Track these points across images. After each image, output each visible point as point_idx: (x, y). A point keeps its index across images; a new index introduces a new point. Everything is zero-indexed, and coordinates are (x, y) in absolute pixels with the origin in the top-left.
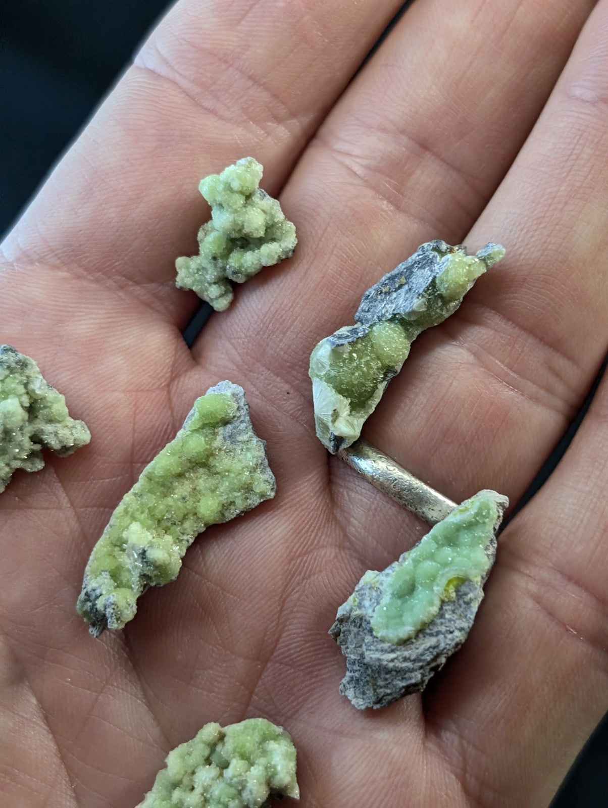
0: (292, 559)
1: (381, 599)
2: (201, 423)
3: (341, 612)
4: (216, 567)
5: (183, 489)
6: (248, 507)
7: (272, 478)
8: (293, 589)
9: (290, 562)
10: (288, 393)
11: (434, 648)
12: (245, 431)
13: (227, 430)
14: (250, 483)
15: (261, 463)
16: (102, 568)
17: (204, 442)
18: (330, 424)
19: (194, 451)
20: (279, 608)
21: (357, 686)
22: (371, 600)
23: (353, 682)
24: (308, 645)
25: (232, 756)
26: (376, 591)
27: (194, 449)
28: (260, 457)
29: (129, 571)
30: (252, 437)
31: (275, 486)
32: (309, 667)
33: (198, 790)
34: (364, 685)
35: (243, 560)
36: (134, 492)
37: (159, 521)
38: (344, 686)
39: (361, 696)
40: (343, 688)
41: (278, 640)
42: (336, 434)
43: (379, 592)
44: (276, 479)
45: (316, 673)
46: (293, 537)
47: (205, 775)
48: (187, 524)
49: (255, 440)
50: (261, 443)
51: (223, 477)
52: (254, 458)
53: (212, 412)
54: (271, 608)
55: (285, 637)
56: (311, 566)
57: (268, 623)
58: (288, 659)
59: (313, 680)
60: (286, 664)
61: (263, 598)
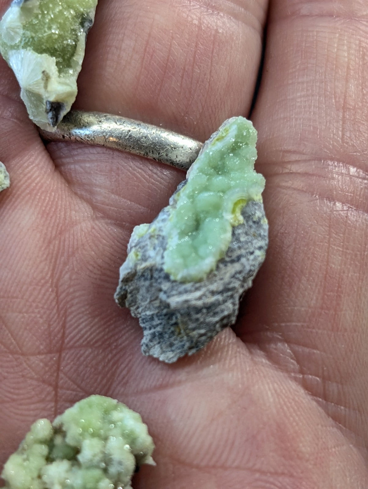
0: (50, 242)
1: (167, 243)
3: (123, 271)
8: (61, 272)
9: (48, 246)
11: (240, 272)
18: (42, 91)
20: (54, 295)
21: (162, 340)
22: (154, 249)
23: (157, 338)
24: (96, 320)
26: (157, 239)
31: (7, 174)
32: (106, 341)
34: (170, 337)
38: (147, 345)
39: (169, 349)
40: (146, 348)
41: (64, 326)
42: (52, 99)
43: (161, 239)
45: (115, 344)
54: (46, 297)
55: (70, 321)
56: (71, 243)
57: (48, 312)
58: (81, 341)
59: (114, 352)
60: (81, 346)
61: (34, 289)
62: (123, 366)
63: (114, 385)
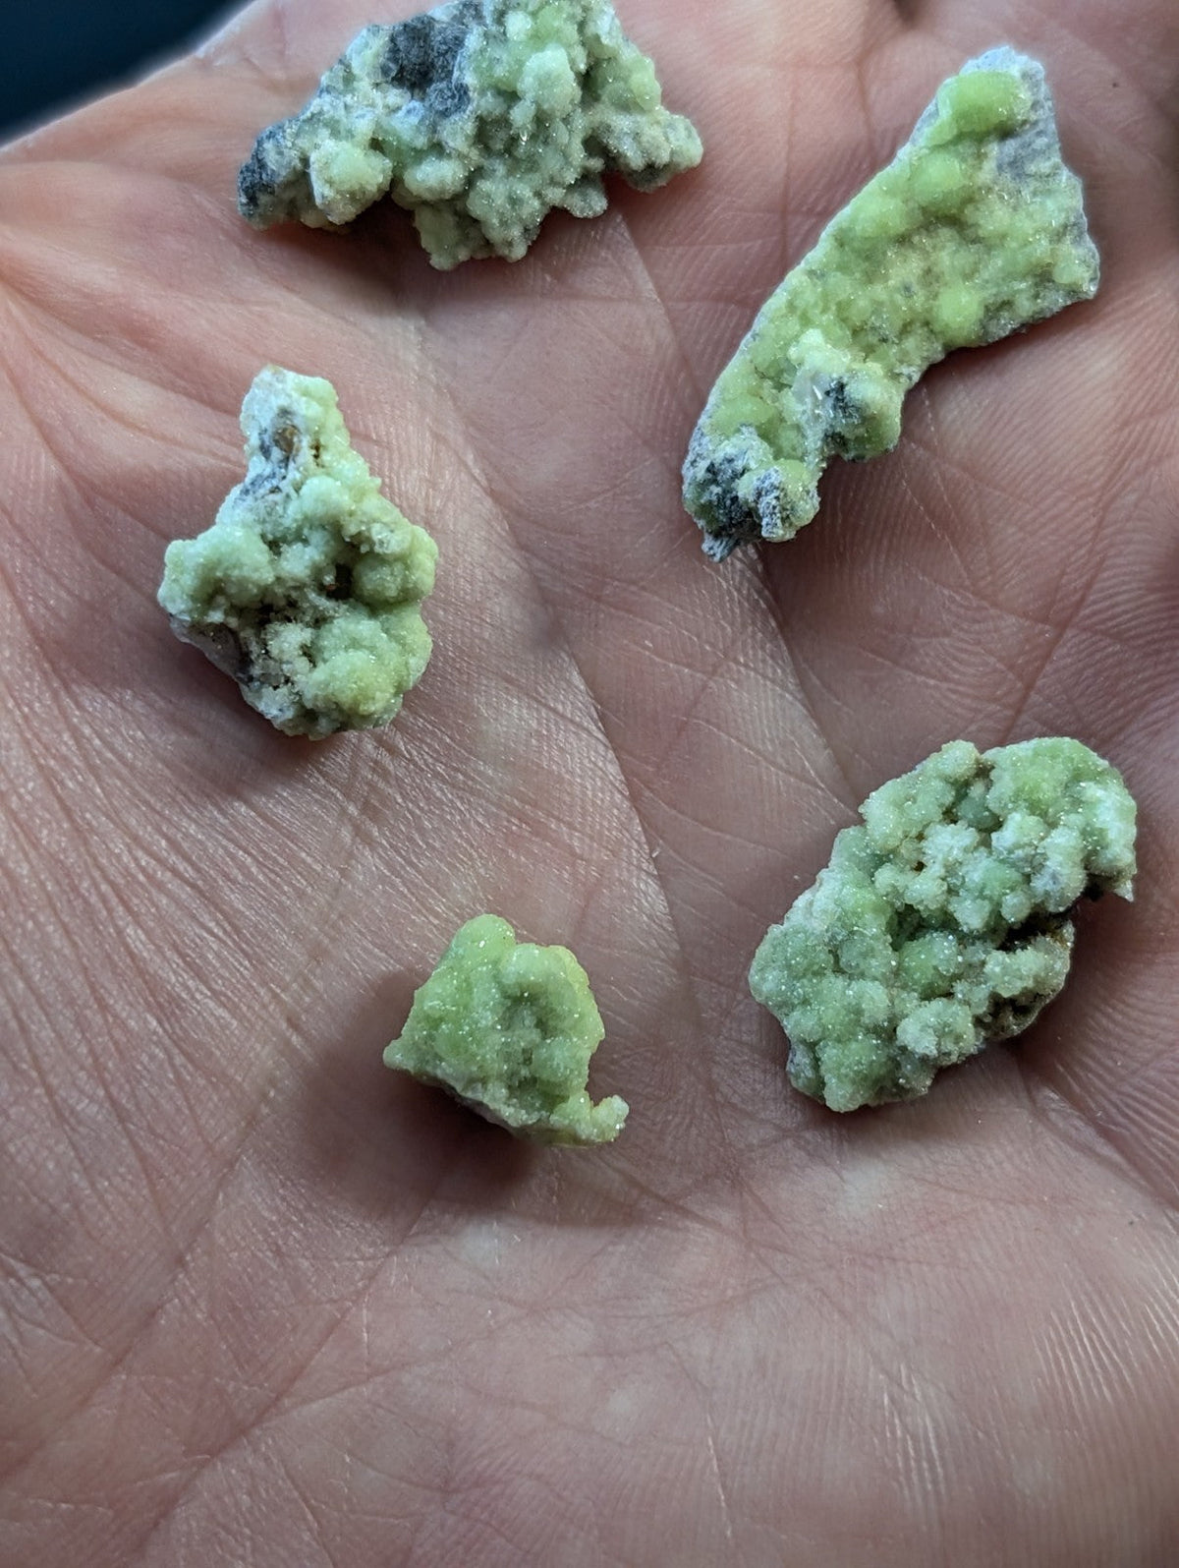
0: (1126, 423)
2: (955, 132)
4: (962, 434)
5: (905, 269)
6: (1036, 316)
7: (1093, 257)
8: (1125, 485)
9: (1121, 429)
10: (1115, 85)
12: (1043, 154)
13: (1006, 149)
14: (1049, 265)
15: (1074, 225)
16: (743, 420)
17: (958, 171)
19: (938, 189)
20: (1094, 521)
24: (1151, 598)
25: (1010, 806)
27: (936, 184)
28: (1075, 210)
29: (798, 427)
30: (1058, 168)
31: (1099, 274)
32: (1155, 641)
33: (935, 870)
35: (1021, 424)
36: (808, 268)
37: (855, 333)
41: (1088, 586)
45: (1167, 654)
46: (1130, 377)
47: (949, 842)
48: (910, 343)
49: (1065, 175)
50: (1077, 183)
51: (989, 249)
52: (1060, 211)
53: (980, 110)
54: (1078, 520)
55: (1104, 580)
56: (1163, 439)
57: (1072, 548)
58: (1110, 624)
59: (1161, 668)
60: (1105, 633)
61: (1061, 499)
62: (1164, 700)
63: (1134, 727)
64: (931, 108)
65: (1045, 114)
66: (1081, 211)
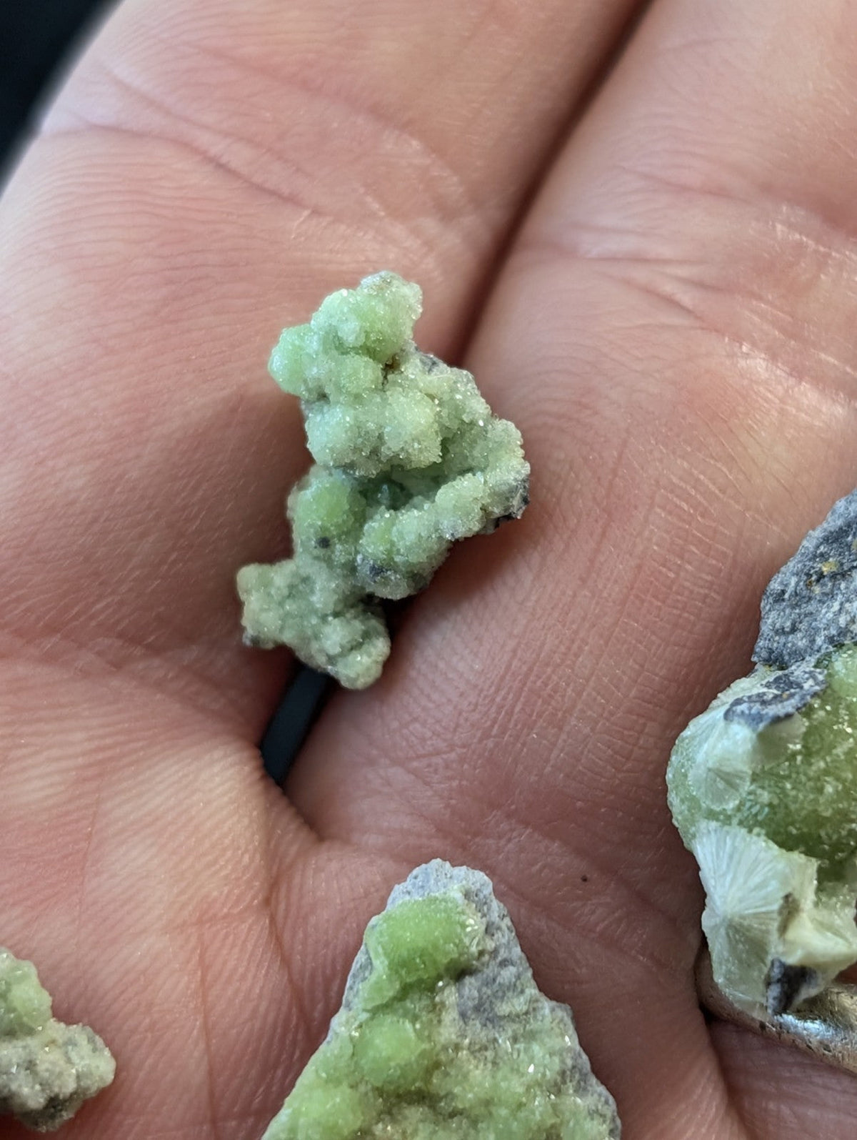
2: (397, 985)
7: (607, 1102)
10: (585, 880)
12: (514, 988)
13: (466, 991)
14: (553, 1126)
15: (574, 1067)
17: (412, 1035)
19: (392, 1064)
27: (389, 1059)
28: (570, 1049)
30: (537, 1001)
31: (618, 1121)
44: (619, 1102)
49: (546, 1006)
50: (563, 1014)
51: (474, 1123)
52: (551, 1055)
53: (422, 953)
64: (360, 958)
65: (505, 935)
66: (578, 1048)
